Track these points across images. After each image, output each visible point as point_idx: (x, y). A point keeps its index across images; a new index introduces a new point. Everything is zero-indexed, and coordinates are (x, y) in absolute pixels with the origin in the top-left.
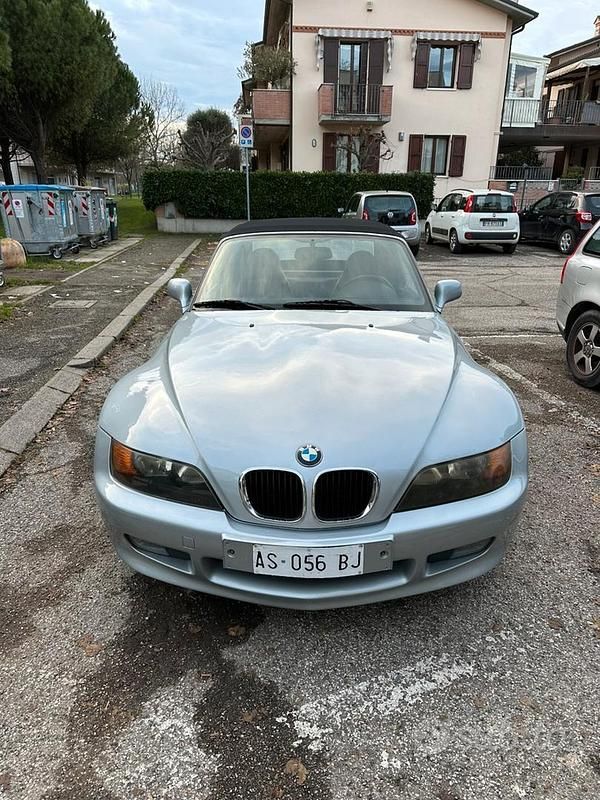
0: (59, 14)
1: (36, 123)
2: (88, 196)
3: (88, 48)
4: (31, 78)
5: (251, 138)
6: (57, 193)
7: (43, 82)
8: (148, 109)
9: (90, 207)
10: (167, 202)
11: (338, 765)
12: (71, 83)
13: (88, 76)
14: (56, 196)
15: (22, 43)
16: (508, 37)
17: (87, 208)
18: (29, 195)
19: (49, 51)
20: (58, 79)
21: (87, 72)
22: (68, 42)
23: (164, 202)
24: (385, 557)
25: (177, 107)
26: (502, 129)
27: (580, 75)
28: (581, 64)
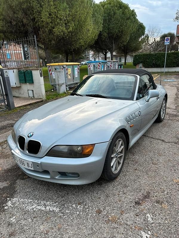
0: (121, 13)
1: (112, 43)
2: (112, 63)
3: (128, 21)
4: (112, 31)
5: (169, 41)
6: (101, 63)
7: (115, 32)
8: (147, 35)
9: (112, 66)
10: (140, 63)
11: (4, 214)
12: (122, 31)
13: (127, 29)
14: (100, 64)
15: (111, 23)
17: (111, 66)
18: (94, 64)
19: (117, 24)
20: (119, 31)
21: (127, 28)
22: (123, 20)
23: (139, 63)
24: (38, 167)
25: (160, 33)
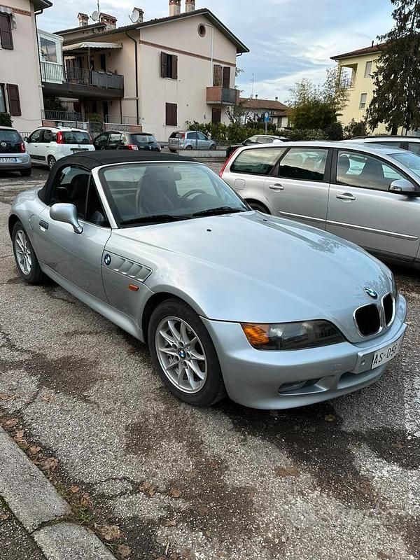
16: (33, 15)
26: (43, 83)
27: (84, 51)
28: (84, 45)
